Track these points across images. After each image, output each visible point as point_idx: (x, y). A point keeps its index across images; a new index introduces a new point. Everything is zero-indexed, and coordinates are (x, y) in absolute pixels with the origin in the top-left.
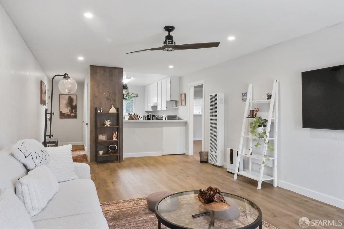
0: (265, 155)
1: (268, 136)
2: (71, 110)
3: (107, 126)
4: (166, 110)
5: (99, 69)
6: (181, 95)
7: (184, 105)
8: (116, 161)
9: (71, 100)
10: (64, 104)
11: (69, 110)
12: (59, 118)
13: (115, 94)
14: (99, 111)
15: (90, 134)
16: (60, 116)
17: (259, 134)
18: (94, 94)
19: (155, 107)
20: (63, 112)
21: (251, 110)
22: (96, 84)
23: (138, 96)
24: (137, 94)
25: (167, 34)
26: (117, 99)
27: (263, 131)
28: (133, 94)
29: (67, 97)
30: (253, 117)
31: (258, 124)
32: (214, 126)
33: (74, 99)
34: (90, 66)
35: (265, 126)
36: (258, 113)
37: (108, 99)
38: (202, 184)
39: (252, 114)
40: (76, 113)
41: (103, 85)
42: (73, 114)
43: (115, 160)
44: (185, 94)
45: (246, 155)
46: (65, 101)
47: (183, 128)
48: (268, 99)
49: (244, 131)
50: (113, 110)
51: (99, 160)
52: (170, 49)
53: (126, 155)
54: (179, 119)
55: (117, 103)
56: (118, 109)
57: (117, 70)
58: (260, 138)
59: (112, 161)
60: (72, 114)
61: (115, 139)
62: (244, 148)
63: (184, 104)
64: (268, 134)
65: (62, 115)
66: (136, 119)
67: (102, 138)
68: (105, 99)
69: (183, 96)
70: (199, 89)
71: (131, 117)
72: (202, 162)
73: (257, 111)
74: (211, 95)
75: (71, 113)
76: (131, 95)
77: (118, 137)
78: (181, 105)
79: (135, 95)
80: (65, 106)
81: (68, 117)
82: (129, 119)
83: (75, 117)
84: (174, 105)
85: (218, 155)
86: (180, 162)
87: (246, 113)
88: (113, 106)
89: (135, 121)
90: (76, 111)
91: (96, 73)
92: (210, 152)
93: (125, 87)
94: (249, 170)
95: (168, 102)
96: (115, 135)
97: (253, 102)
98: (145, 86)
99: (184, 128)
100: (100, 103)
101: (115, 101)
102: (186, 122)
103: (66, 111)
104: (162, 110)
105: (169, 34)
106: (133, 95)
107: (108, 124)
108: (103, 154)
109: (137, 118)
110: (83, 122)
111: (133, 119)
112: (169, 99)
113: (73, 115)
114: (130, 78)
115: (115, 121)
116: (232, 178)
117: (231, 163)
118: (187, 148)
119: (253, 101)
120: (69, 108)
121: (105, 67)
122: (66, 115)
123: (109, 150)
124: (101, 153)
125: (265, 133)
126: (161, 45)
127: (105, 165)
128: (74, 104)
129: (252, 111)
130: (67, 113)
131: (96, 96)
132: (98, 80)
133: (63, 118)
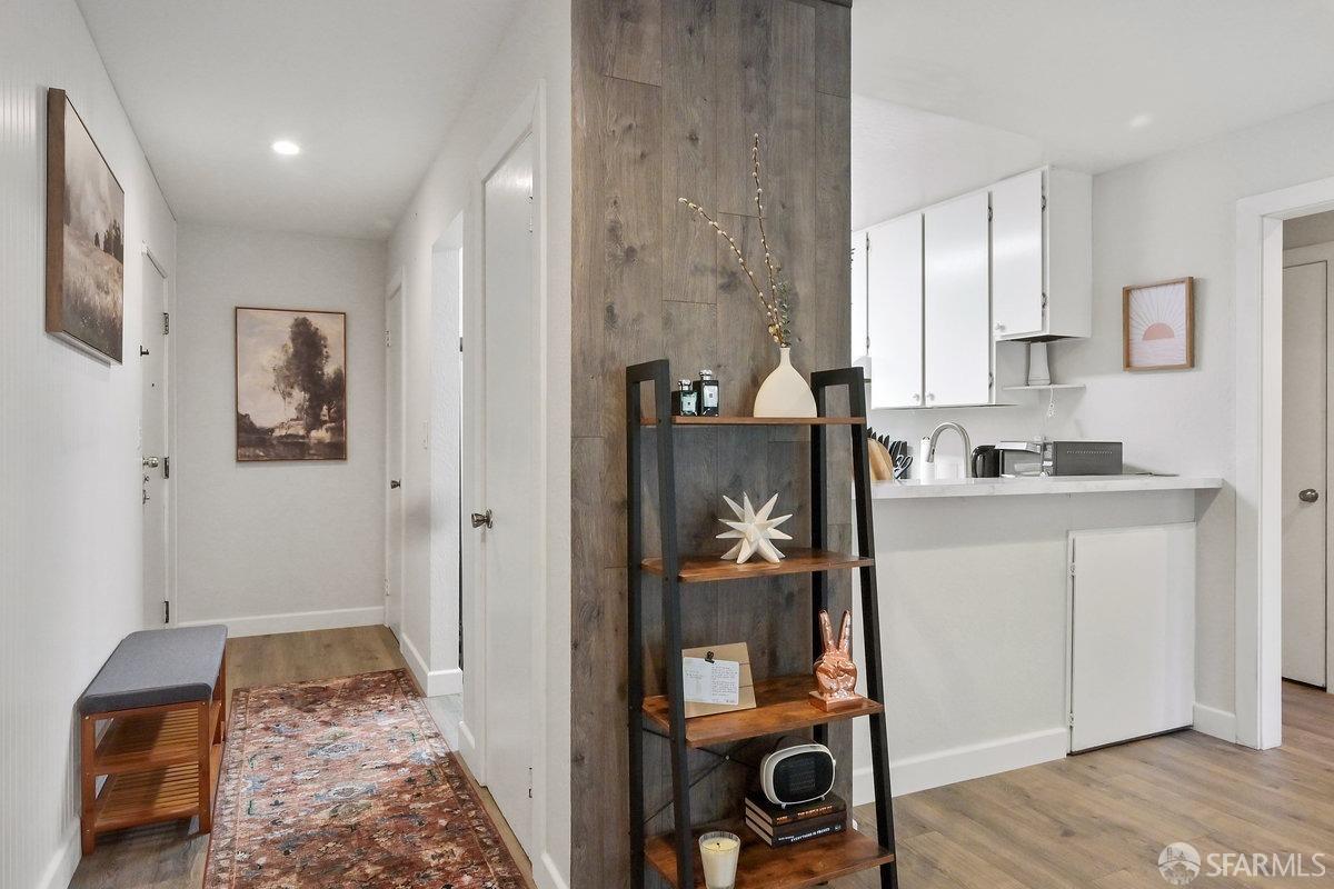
2: (310, 407)
3: (756, 558)
4: (986, 402)
6: (1129, 293)
9: (307, 344)
10: (264, 369)
11: (300, 409)
12: (233, 457)
13: (788, 238)
14: (689, 404)
15: (575, 646)
16: (240, 445)
18: (614, 232)
20: (261, 421)
22: (626, 121)
26: (803, 289)
29: (285, 324)
33: (330, 341)
37: (731, 282)
40: (339, 429)
41: (693, 139)
42: (321, 434)
44: (1192, 286)
46: (270, 350)
50: (788, 393)
55: (808, 325)
60: (314, 434)
65: (253, 442)
67: (713, 683)
68: (710, 284)
75: (309, 429)
78: (1128, 365)
80: (271, 379)
81: (294, 449)
83: (336, 451)
88: (785, 352)
90: (340, 416)
101: (788, 304)
103: (278, 411)
110: (395, 485)
112: (1027, 330)
113: (320, 442)
120: (299, 396)
122: (277, 438)
128: (329, 370)
130: (282, 425)
131: (630, 252)
132: (650, 90)
133: (256, 459)
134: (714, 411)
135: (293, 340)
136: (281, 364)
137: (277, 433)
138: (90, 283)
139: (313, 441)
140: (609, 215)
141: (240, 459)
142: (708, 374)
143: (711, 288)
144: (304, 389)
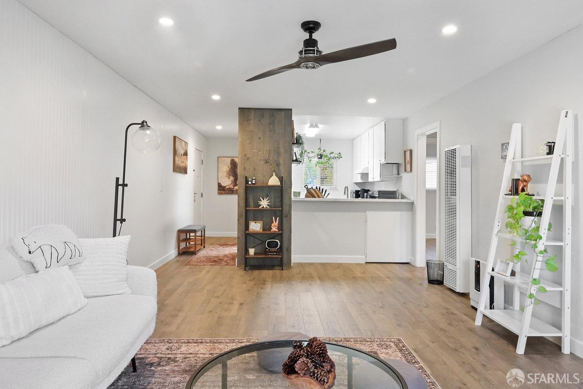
0: (535, 280)
1: (544, 237)
2: (235, 181)
3: (263, 207)
4: (379, 180)
5: (253, 113)
6: (405, 152)
7: (409, 170)
8: (278, 268)
9: (234, 165)
10: (224, 172)
11: (232, 181)
12: (217, 193)
13: (279, 154)
14: (250, 183)
15: (238, 220)
16: (219, 190)
17: (526, 231)
18: (245, 155)
19: (365, 175)
20: (223, 185)
21: (513, 180)
22: (248, 137)
23: (341, 157)
24: (340, 153)
25: (306, 36)
26: (281, 162)
27: (534, 225)
28: (332, 153)
29: (229, 161)
30: (517, 193)
31: (522, 209)
32: (452, 211)
34: (239, 108)
35: (540, 214)
36: (529, 185)
37: (267, 162)
38: (398, 325)
39: (516, 188)
41: (260, 138)
43: (278, 266)
44: (411, 151)
45: (500, 275)
46: (225, 167)
47: (406, 214)
48: (548, 154)
49: (500, 224)
50: (274, 181)
51: (252, 264)
52: (310, 64)
53: (296, 257)
54: (403, 197)
55: (282, 168)
56: (281, 179)
57: (283, 113)
58: (528, 241)
59: (271, 267)
60: (235, 188)
61: (274, 229)
62: (499, 261)
63: (409, 168)
64: (543, 232)
65: (222, 189)
66: (319, 197)
67: (255, 227)
68: (263, 162)
69: (408, 153)
70: (432, 140)
71: (310, 193)
72: (431, 282)
73: (525, 181)
74: (446, 150)
75: (234, 186)
76: (329, 155)
77: (281, 227)
78: (405, 171)
79: (336, 156)
80: (225, 174)
81: (231, 191)
82: (306, 196)
84: (395, 172)
85: (458, 271)
86: (388, 277)
87: (505, 185)
88: (274, 174)
89: (317, 199)
91: (247, 121)
92: (446, 263)
93: (298, 141)
94: (514, 309)
95: (382, 165)
96: (276, 222)
97: (522, 162)
98: (353, 140)
99: (409, 214)
100: (255, 169)
101: (278, 165)
102: (413, 203)
103: (227, 182)
104: (375, 180)
105: (311, 36)
106: (332, 155)
107: (264, 203)
108: (255, 254)
109: (320, 195)
111: (314, 197)
112: (383, 161)
114: (316, 126)
115: (278, 200)
116: (471, 322)
117: (476, 290)
118: (413, 252)
119: (523, 159)
120: (232, 178)
121: (261, 109)
122: (227, 189)
123: (267, 249)
124: (252, 251)
125: (537, 229)
126: (295, 58)
127: (256, 273)
129: (516, 182)
130: (228, 185)
131: (248, 158)
132: (251, 131)
133: (222, 194)
134: (254, 184)
135: (231, 164)
136: (228, 170)
137: (227, 187)
138: (180, 162)
139: (235, 190)
140: (244, 153)
141: (219, 194)
142: (254, 178)
143: (263, 163)
144: (233, 176)
